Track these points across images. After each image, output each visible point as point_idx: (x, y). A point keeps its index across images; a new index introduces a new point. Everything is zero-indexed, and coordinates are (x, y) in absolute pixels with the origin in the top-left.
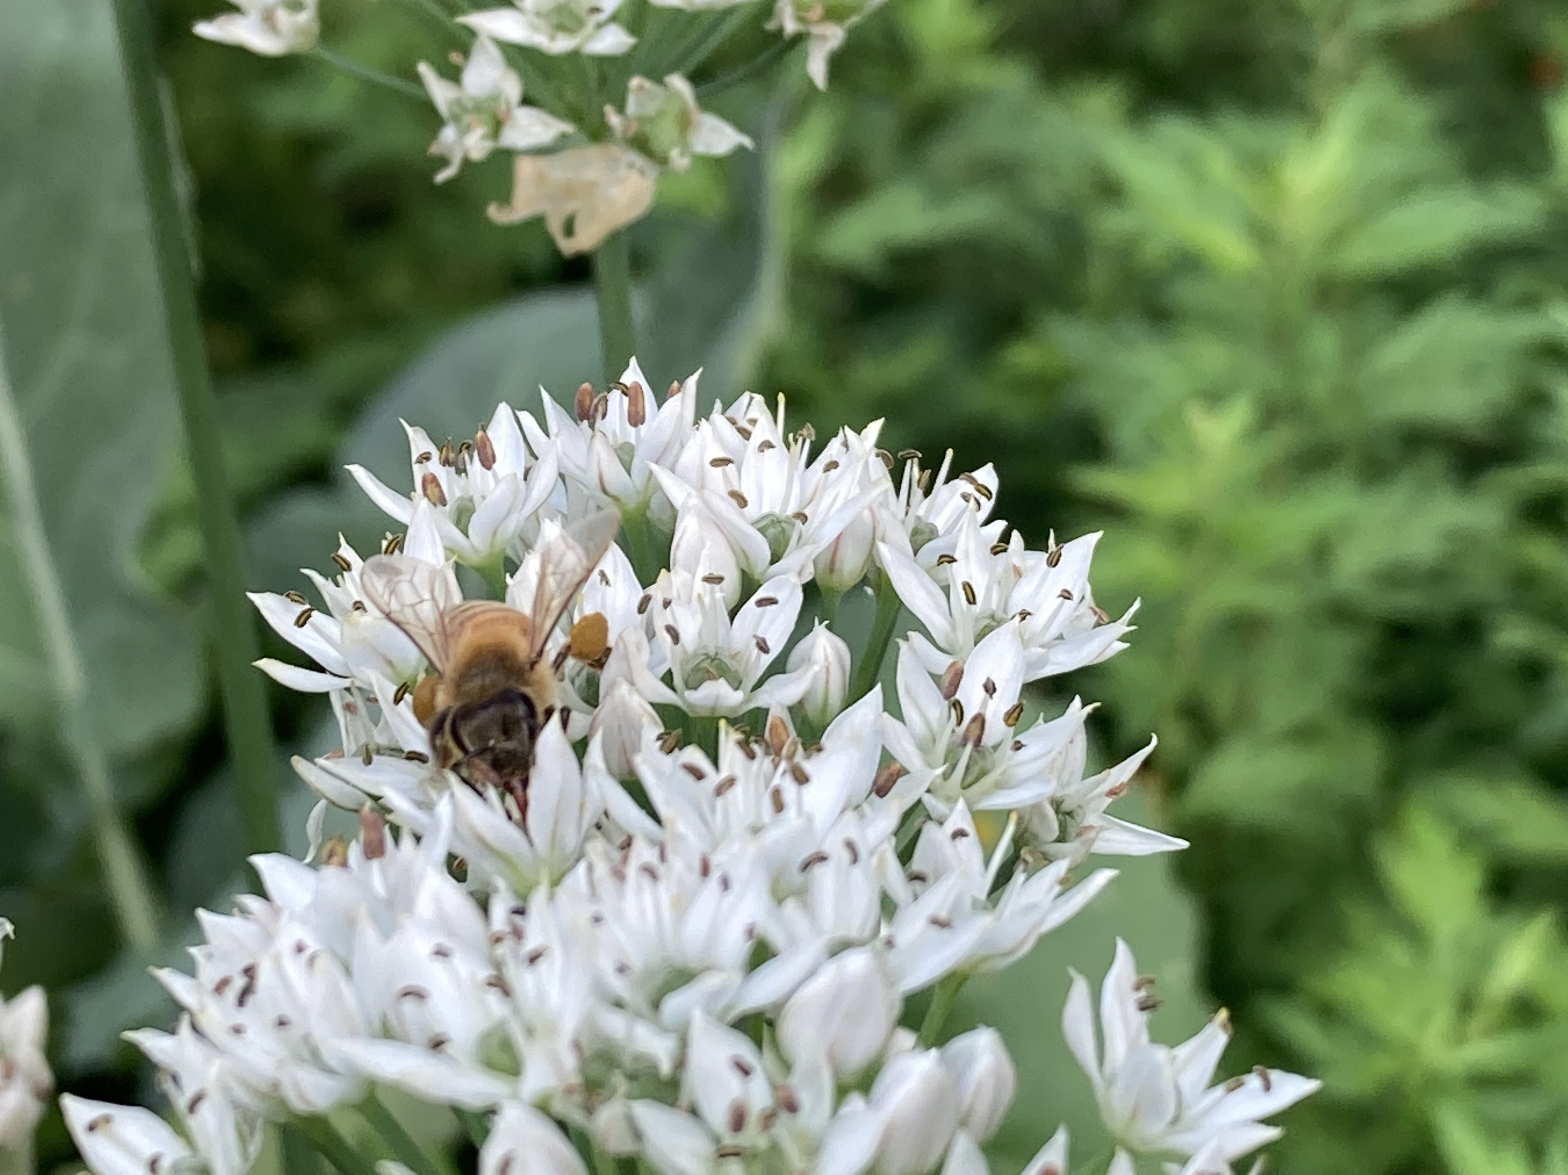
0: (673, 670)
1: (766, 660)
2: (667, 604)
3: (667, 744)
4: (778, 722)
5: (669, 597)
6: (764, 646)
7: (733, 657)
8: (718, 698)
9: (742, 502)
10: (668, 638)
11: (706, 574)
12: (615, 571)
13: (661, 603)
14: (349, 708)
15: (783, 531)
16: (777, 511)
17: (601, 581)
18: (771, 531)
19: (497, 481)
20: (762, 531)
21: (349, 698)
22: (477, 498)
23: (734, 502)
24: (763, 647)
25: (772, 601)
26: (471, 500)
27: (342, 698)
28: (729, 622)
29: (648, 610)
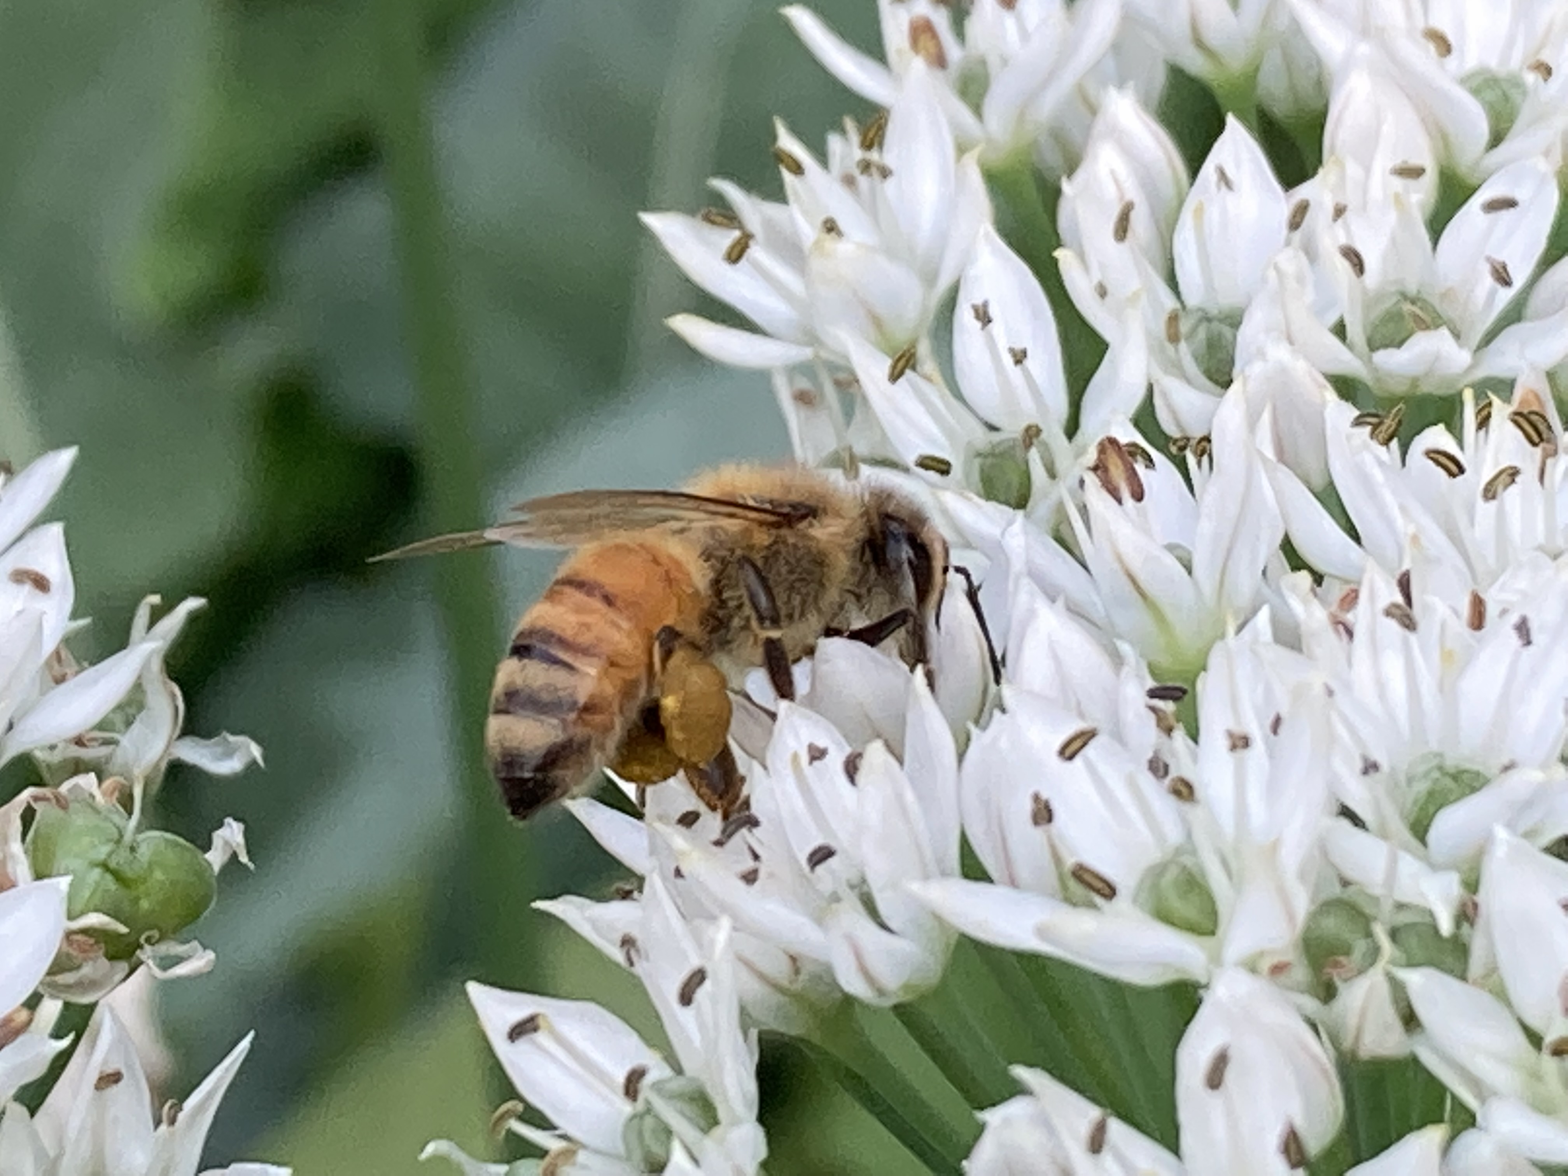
0: (1347, 322)
1: (1505, 296)
2: (1339, 212)
3: (1384, 428)
4: (1531, 397)
5: (1343, 202)
6: (1504, 275)
7: (1444, 296)
8: (1437, 358)
9: (1444, 46)
10: (1344, 266)
11: (1398, 162)
12: (1238, 166)
13: (1330, 211)
14: (803, 398)
15: (1506, 98)
16: (1493, 63)
17: (1219, 180)
18: (1490, 95)
19: (1025, 35)
20: (1476, 92)
21: (804, 384)
22: (993, 61)
23: (1432, 47)
24: (1502, 277)
25: (1510, 204)
26: (983, 63)
27: (791, 380)
28: (1429, 245)
29: (1304, 225)
